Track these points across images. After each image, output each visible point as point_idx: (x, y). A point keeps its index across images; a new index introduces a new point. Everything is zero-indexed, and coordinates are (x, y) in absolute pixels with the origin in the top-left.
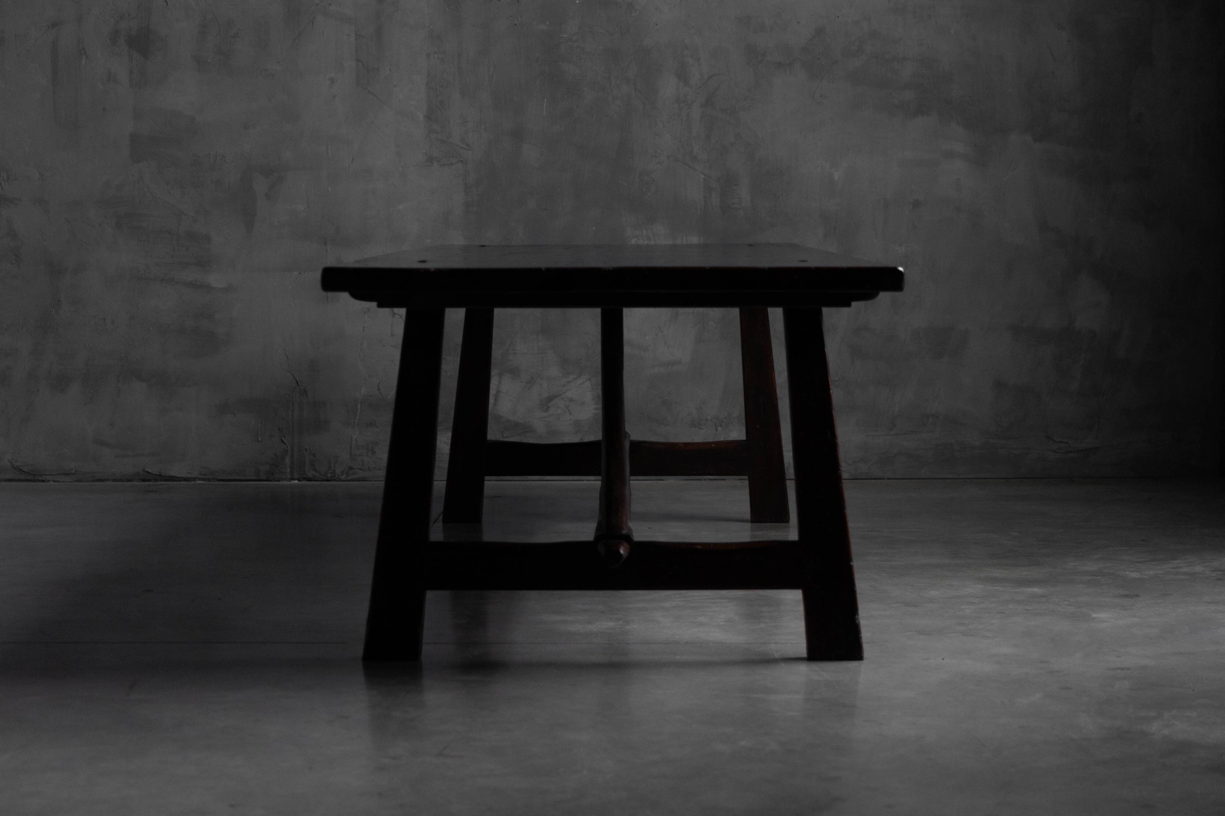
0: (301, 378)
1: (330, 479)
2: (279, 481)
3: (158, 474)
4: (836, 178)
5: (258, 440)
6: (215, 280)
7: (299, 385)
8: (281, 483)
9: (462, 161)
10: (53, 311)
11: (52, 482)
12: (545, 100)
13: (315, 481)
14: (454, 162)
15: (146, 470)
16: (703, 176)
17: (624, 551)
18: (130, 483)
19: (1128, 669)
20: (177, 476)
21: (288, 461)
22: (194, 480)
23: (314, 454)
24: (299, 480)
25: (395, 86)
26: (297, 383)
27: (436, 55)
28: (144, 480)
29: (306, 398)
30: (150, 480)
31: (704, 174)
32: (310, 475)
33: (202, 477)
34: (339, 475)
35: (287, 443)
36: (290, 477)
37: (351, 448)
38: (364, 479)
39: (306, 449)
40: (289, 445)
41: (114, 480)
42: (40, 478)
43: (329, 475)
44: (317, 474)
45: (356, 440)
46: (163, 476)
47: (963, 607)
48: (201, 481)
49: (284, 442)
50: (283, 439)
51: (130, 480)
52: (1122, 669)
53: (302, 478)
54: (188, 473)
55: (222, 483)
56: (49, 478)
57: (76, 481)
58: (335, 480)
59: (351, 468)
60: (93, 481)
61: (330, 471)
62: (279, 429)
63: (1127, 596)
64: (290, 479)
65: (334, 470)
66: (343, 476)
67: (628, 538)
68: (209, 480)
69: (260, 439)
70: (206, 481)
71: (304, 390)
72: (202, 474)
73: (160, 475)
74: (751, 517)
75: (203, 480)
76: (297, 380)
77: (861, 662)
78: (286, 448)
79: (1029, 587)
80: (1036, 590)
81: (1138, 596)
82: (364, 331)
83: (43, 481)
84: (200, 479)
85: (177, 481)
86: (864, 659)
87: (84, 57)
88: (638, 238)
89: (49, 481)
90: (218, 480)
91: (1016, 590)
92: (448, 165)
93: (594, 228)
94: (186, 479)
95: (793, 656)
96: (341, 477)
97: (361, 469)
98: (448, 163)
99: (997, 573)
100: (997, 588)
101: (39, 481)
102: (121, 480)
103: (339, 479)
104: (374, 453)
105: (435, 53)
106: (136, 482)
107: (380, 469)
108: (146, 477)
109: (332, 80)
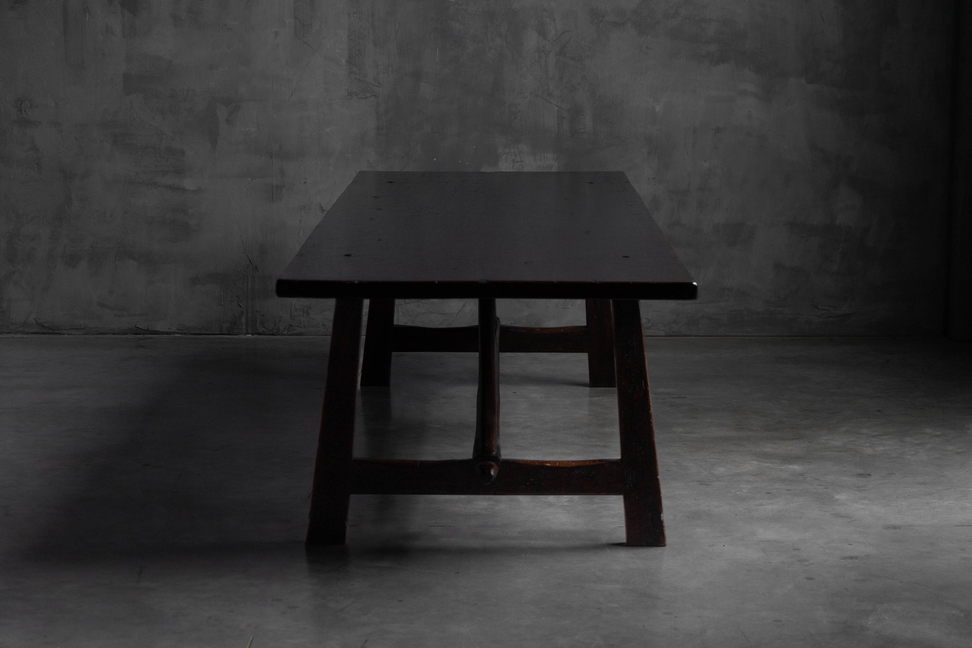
0: (254, 258)
1: (275, 334)
2: (237, 335)
3: (147, 329)
4: (657, 110)
5: (221, 304)
6: (189, 184)
7: (252, 263)
8: (238, 336)
9: (375, 96)
10: (66, 207)
11: (67, 335)
12: (438, 49)
13: (264, 335)
14: (369, 96)
15: (137, 326)
16: (557, 108)
17: (494, 473)
18: (125, 336)
19: (856, 558)
20: (160, 331)
21: (243, 320)
22: (173, 333)
23: (263, 315)
24: (252, 335)
25: (324, 38)
26: (251, 261)
27: (355, 15)
28: (136, 334)
29: (257, 272)
30: (140, 334)
31: (557, 106)
32: (260, 331)
33: (179, 331)
34: (282, 331)
35: (243, 307)
36: (245, 332)
37: (291, 311)
38: (301, 334)
39: (257, 311)
40: (244, 308)
41: (113, 334)
42: (57, 332)
43: (275, 331)
44: (266, 330)
45: (295, 305)
46: (150, 331)
47: (741, 486)
48: (178, 334)
49: (240, 306)
50: (240, 303)
51: (125, 334)
52: (852, 558)
53: (255, 333)
54: (168, 329)
55: (194, 336)
56: (64, 332)
57: (85, 334)
58: (279, 335)
59: (291, 326)
60: (97, 334)
61: (276, 328)
62: (237, 296)
63: (861, 475)
64: (245, 333)
65: (279, 327)
66: (285, 331)
67: (496, 459)
68: (185, 334)
69: (222, 304)
70: (182, 335)
71: (256, 267)
72: (179, 329)
73: (148, 330)
74: (590, 381)
75: (180, 333)
76: (250, 259)
77: (665, 547)
78: (243, 310)
79: (792, 464)
80: (796, 467)
81: (869, 475)
82: (300, 224)
83: (60, 334)
84: (177, 333)
85: (160, 334)
86: (667, 545)
87: (88, 14)
88: (507, 155)
89: (64, 334)
90: (191, 334)
91: (782, 467)
92: (364, 98)
93: (474, 147)
94: (167, 333)
95: (616, 542)
96: (284, 333)
97: (298, 327)
98: (365, 96)
99: (769, 448)
100: (767, 465)
101: (57, 334)
102: (118, 334)
103: (282, 334)
104: (308, 314)
105: (354, 13)
106: (130, 335)
107: (313, 327)
108: (137, 331)
109: (277, 34)
